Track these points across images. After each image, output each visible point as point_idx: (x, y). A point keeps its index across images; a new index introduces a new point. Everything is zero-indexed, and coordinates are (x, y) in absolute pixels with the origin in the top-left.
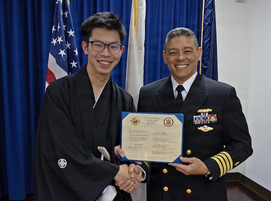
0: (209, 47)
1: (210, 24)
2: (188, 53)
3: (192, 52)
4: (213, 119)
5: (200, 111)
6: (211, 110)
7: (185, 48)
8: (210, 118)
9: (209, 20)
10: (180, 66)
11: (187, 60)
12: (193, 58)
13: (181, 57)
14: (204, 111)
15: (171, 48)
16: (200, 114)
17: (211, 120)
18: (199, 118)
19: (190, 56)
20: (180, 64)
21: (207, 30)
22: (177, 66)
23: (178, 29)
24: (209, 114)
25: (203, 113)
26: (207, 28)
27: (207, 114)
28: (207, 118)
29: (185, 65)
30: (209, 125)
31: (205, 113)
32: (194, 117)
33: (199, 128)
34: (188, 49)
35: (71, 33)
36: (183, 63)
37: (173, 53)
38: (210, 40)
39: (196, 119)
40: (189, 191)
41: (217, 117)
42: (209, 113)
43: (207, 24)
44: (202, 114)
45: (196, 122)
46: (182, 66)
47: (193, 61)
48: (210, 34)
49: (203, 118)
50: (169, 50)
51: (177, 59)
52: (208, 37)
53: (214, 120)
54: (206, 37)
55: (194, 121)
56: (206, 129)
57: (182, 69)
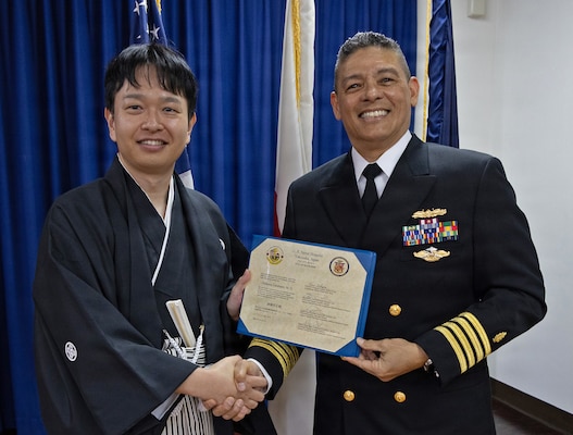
0: (442, 94)
1: (443, 49)
2: (389, 83)
3: (397, 82)
4: (450, 231)
5: (418, 215)
6: (444, 212)
7: (380, 72)
8: (442, 230)
9: (441, 39)
10: (372, 114)
11: (385, 100)
12: (400, 95)
13: (373, 92)
14: (429, 213)
16: (418, 221)
17: (445, 235)
18: (417, 232)
19: (392, 92)
20: (370, 108)
21: (438, 59)
24: (438, 222)
25: (426, 219)
26: (436, 55)
27: (435, 221)
28: (434, 230)
29: (382, 109)
30: (439, 246)
31: (431, 218)
32: (405, 229)
33: (416, 255)
36: (378, 106)
38: (443, 81)
39: (408, 233)
40: (400, 396)
41: (459, 227)
42: (440, 219)
43: (436, 47)
44: (423, 222)
45: (409, 241)
47: (400, 101)
48: (444, 68)
49: (426, 231)
51: (364, 98)
52: (439, 75)
53: (452, 234)
54: (434, 74)
55: (406, 238)
56: (433, 255)
57: (375, 121)
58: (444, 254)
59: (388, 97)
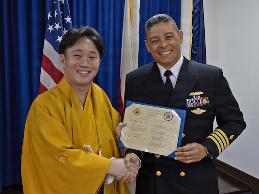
0: (199, 33)
1: (199, 12)
2: (170, 38)
3: (173, 37)
4: (205, 101)
5: (192, 94)
6: (202, 93)
7: (166, 34)
8: (202, 101)
9: (198, 8)
10: (165, 53)
11: (170, 46)
12: (176, 42)
14: (196, 93)
15: (152, 36)
16: (192, 97)
18: (192, 102)
20: (164, 51)
21: (197, 17)
22: (162, 53)
23: (155, 17)
24: (201, 97)
25: (195, 96)
26: (196, 15)
27: (199, 96)
28: (199, 101)
30: (202, 108)
31: (197, 96)
32: (187, 100)
33: (192, 111)
34: (169, 35)
35: (68, 20)
37: (154, 41)
38: (199, 27)
39: (189, 102)
40: (183, 174)
41: (209, 100)
42: (201, 95)
43: (196, 11)
44: (194, 97)
46: (167, 53)
47: (176, 45)
48: (199, 21)
49: (196, 101)
50: (151, 39)
52: (197, 24)
53: (206, 102)
54: (195, 24)
55: (188, 104)
56: (199, 112)
57: (166, 56)
58: (203, 111)
59: (171, 45)
